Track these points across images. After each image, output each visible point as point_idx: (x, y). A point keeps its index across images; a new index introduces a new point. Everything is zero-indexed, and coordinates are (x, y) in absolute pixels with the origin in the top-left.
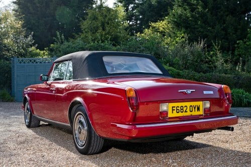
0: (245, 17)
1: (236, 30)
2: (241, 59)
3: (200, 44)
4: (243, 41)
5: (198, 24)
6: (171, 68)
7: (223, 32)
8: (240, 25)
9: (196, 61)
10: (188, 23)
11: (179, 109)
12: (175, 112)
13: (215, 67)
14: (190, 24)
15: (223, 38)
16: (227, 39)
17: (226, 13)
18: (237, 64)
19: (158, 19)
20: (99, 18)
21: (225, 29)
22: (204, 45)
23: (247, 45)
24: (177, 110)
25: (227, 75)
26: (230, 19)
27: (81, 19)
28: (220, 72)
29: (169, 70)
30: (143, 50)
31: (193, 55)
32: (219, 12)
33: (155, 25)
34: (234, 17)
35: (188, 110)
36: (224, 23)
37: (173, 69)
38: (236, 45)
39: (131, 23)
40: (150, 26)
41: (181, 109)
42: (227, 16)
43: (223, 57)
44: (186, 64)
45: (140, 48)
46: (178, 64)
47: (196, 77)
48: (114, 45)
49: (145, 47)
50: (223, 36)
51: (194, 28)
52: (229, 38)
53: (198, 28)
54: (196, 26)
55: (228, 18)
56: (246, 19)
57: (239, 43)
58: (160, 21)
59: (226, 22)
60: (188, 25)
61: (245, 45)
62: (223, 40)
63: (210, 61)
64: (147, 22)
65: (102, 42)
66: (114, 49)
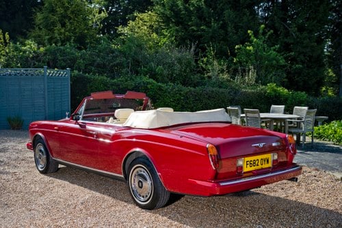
6: (151, 80)
7: (222, 32)
9: (185, 71)
10: (180, 18)
11: (252, 162)
12: (248, 166)
14: (182, 18)
18: (236, 75)
21: (224, 27)
22: (195, 50)
23: (247, 50)
25: (221, 90)
28: (213, 85)
29: (148, 83)
33: (141, 17)
35: (259, 164)
37: (154, 81)
39: (114, 10)
40: (136, 17)
41: (254, 163)
44: (172, 75)
46: (161, 75)
47: (182, 93)
48: (80, 49)
60: (180, 20)
62: (221, 42)
64: (132, 11)
65: (62, 45)
66: (78, 54)
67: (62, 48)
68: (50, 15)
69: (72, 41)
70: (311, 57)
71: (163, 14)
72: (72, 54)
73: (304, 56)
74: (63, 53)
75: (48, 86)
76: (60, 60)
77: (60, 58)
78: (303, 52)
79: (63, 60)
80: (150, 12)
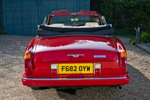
24: (66, 69)
41: (70, 69)
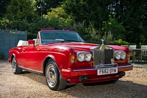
0: (108, 7)
1: (103, 15)
2: (105, 32)
3: (83, 23)
4: (106, 21)
5: (81, 11)
7: (95, 16)
8: (105, 12)
10: (75, 10)
13: (91, 37)
14: (76, 10)
15: (95, 20)
16: (98, 20)
17: (97, 5)
18: (103, 35)
19: (57, 6)
20: (19, 3)
21: (96, 14)
22: (84, 24)
23: (109, 24)
26: (99, 8)
27: (6, 4)
28: (93, 40)
30: (48, 26)
31: (78, 30)
32: (93, 4)
33: (55, 10)
34: (102, 7)
36: (96, 11)
38: (103, 24)
39: (39, 8)
40: (52, 10)
42: (98, 6)
43: (95, 31)
45: (45, 24)
48: (29, 22)
49: (49, 24)
50: (95, 19)
51: (79, 13)
52: (99, 19)
53: (81, 13)
54: (79, 12)
55: (98, 7)
56: (109, 8)
57: (104, 23)
58: (58, 7)
59: (97, 10)
61: (108, 25)
63: (88, 33)
64: (49, 8)
65: (21, 20)
66: (29, 24)
67: (21, 21)
68: (15, 6)
69: (26, 19)
70: (135, 28)
71: (66, 8)
72: (27, 24)
73: (133, 28)
74: (22, 24)
75: (17, 38)
76: (21, 27)
77: (21, 26)
78: (132, 26)
79: (22, 27)
80: (59, 8)
